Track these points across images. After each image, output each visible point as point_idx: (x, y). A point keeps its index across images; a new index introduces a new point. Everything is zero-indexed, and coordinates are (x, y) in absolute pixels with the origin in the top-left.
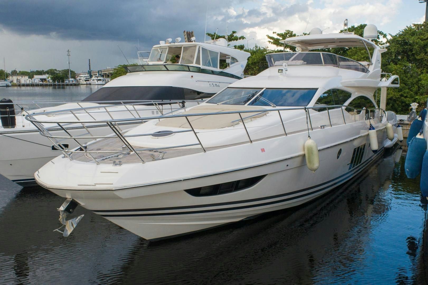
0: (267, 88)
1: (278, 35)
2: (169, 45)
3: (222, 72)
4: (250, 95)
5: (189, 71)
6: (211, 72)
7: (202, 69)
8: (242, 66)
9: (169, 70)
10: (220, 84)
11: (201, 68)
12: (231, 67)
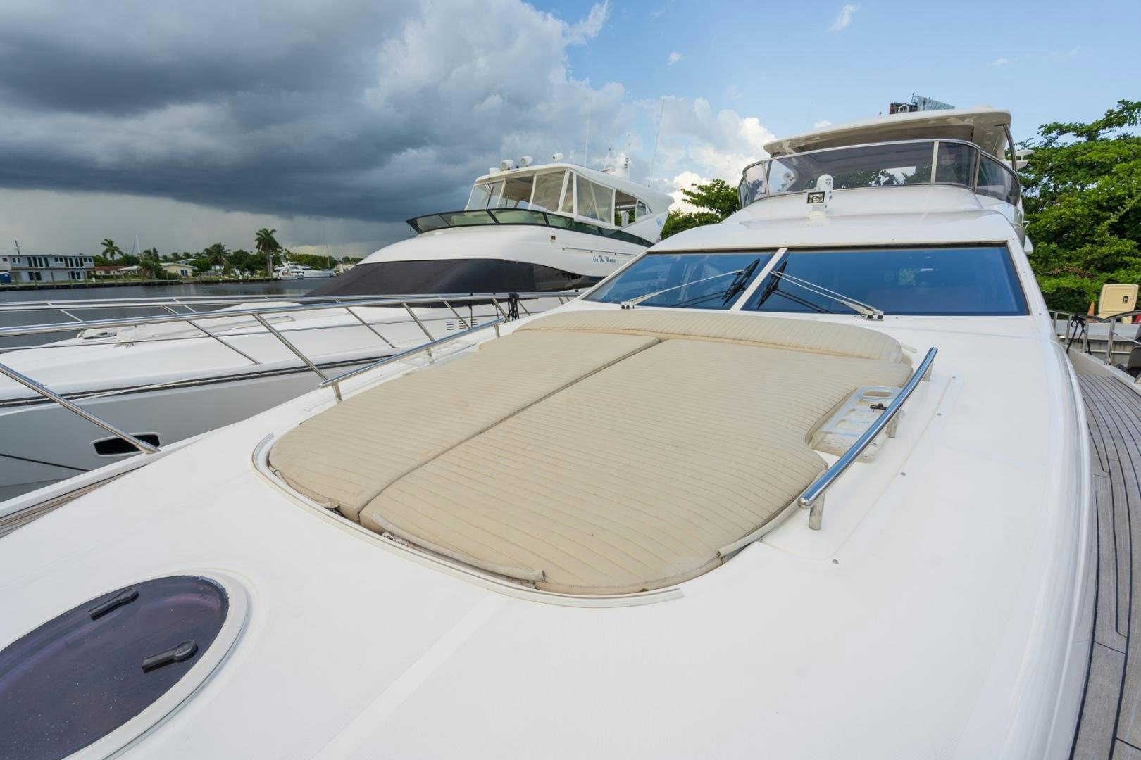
0: (790, 249)
1: (700, 188)
2: (506, 173)
3: (619, 232)
4: (742, 271)
5: (547, 225)
6: (596, 229)
7: (576, 222)
8: (659, 223)
9: (500, 222)
10: (616, 258)
11: (575, 220)
12: (639, 222)
